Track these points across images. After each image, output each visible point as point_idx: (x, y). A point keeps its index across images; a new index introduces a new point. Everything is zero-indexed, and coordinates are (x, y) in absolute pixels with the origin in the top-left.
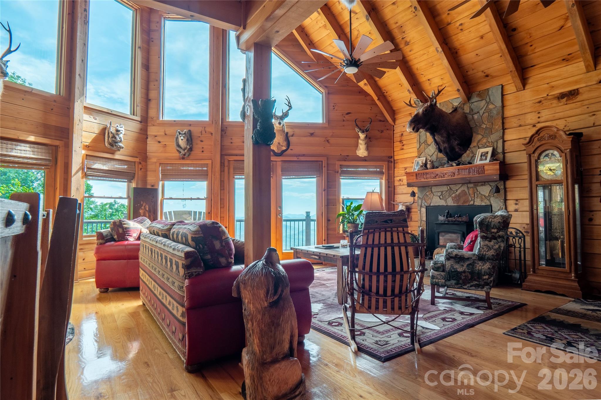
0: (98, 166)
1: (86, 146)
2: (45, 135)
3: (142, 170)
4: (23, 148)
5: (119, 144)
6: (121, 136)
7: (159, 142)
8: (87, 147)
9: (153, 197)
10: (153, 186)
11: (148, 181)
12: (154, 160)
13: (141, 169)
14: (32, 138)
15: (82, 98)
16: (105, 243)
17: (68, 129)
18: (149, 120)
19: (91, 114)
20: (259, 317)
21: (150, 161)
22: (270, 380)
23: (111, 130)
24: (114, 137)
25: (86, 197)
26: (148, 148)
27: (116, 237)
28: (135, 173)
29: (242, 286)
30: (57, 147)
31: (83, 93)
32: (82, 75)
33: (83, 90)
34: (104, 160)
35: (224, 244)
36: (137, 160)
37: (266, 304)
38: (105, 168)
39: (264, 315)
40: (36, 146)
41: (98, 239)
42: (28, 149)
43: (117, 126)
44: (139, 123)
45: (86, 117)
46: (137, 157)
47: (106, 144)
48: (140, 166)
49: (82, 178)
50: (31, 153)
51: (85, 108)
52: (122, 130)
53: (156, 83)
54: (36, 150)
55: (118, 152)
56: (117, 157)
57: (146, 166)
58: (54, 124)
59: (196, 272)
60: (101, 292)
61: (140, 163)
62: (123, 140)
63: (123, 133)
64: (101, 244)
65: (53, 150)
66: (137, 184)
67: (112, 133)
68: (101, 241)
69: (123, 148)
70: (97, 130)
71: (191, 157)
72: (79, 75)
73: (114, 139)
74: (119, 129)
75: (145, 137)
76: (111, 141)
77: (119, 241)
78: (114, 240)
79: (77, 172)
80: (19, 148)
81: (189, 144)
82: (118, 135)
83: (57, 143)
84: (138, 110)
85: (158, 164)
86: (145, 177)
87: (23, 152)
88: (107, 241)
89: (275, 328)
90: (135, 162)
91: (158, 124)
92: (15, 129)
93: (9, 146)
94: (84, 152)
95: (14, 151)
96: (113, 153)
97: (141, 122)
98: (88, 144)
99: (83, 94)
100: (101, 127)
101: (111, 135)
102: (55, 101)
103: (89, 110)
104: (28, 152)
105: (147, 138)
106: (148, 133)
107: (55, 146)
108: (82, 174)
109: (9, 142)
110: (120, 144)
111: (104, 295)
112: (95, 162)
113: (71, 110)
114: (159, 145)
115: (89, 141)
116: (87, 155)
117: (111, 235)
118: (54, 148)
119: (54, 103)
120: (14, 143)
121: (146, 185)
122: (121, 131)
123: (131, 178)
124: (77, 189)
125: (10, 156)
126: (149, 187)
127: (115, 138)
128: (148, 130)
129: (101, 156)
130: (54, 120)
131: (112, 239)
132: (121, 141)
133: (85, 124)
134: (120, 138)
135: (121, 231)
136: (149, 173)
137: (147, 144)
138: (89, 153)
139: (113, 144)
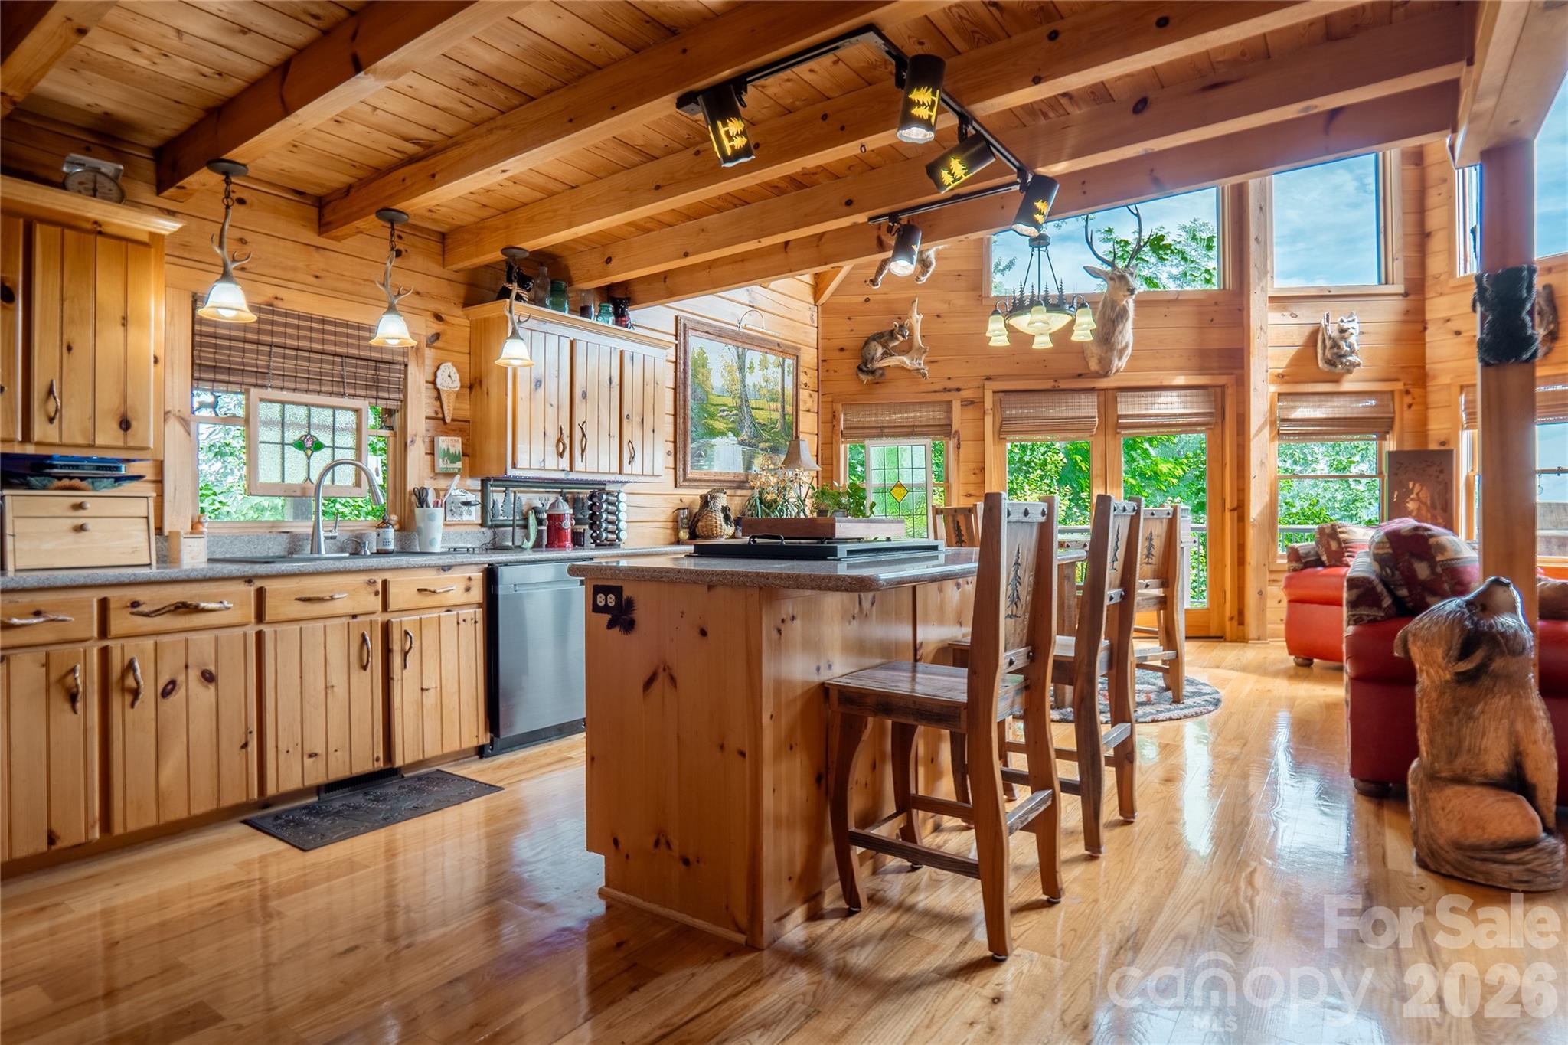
0: (1305, 411)
1: (1278, 376)
2: (1202, 370)
3: (1413, 408)
4: (1170, 399)
5: (1349, 358)
6: (1353, 340)
7: (1458, 333)
8: (1281, 378)
9: (1441, 471)
10: (1443, 443)
11: (1431, 433)
12: (1445, 380)
13: (1410, 406)
14: (1180, 380)
15: (1263, 284)
16: (1302, 569)
17: (1242, 350)
18: (1429, 282)
19: (1285, 309)
20: (1434, 695)
21: (1432, 385)
22: (1443, 809)
23: (1329, 332)
24: (1335, 345)
25: (1281, 478)
26: (1429, 352)
27: (1324, 558)
28: (1393, 419)
29: (1410, 639)
30: (1223, 387)
31: (1264, 272)
32: (1261, 238)
33: (1265, 265)
34: (1317, 398)
35: (1439, 570)
36: (1399, 386)
37: (1448, 677)
38: (1319, 413)
39: (1442, 694)
40: (1188, 392)
41: (1290, 561)
42: (1176, 399)
43: (1342, 321)
44: (1401, 297)
45: (1274, 317)
46: (1397, 380)
47: (1321, 364)
48: (1408, 399)
49: (1272, 440)
50: (1182, 405)
51: (1272, 299)
52: (1354, 327)
53: (1443, 188)
54: (1188, 399)
55: (1350, 377)
56: (1347, 386)
57: (1425, 397)
58: (1215, 345)
59: (1368, 616)
60: (1298, 664)
61: (1407, 392)
62: (1356, 347)
63: (1356, 332)
64: (1295, 570)
65: (1215, 395)
66: (1400, 442)
67: (1330, 337)
68: (1294, 564)
69: (1359, 365)
70: (1299, 338)
71: (1555, 357)
72: (1257, 239)
73: (1335, 350)
74: (1346, 326)
75: (1420, 327)
76: (1329, 356)
77: (1331, 566)
78: (1322, 564)
79: (1260, 429)
80: (1162, 400)
81: (1545, 322)
82: (1344, 339)
83: (1222, 380)
84: (1398, 269)
85: (1456, 390)
86: (1422, 424)
87: (1169, 406)
88: (1308, 565)
89: (1460, 721)
90: (1392, 392)
91: (1454, 288)
92: (1157, 369)
93: (1149, 399)
94: (1273, 389)
95: (1156, 406)
96: (1337, 380)
97: (1406, 295)
98: (1280, 371)
99: (1266, 273)
100: (1308, 330)
101: (1328, 343)
102: (1216, 304)
103: (1280, 301)
104: (1176, 405)
105: (1425, 329)
106: (1429, 316)
107: (1221, 386)
108: (1270, 433)
109: (1149, 393)
110: (1353, 358)
111: (1303, 671)
112: (1297, 404)
113: (1245, 312)
114: (1459, 339)
115: (1284, 363)
116: (1279, 394)
117: (1317, 554)
118: (1218, 390)
119: (1215, 308)
120: (1156, 393)
121: (1426, 443)
122: (1351, 331)
123: (1383, 430)
124: (1262, 463)
125: (1151, 416)
126: (1433, 446)
127: (1339, 347)
128: (1428, 308)
129: (1310, 391)
130: (1216, 339)
131: (1318, 562)
132: (1353, 351)
133: (1271, 332)
134: (1350, 346)
135: (1334, 545)
136: (1433, 414)
137: (1424, 344)
138: (1285, 389)
139: (1337, 361)
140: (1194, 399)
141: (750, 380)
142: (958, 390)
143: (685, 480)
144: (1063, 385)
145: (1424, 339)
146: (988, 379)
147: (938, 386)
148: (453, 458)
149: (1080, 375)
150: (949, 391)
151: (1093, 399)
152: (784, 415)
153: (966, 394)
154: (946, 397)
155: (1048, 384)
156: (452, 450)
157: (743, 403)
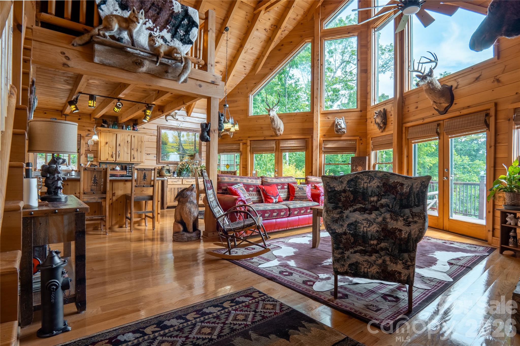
0: (330, 145)
1: (323, 135)
5: (342, 130)
13: (362, 144)
15: (317, 110)
18: (368, 107)
19: (326, 116)
21: (368, 137)
23: (336, 123)
24: (337, 127)
26: (368, 128)
28: (357, 147)
31: (318, 106)
34: (334, 141)
36: (358, 138)
40: (299, 140)
44: (360, 112)
46: (358, 136)
47: (335, 132)
48: (361, 142)
49: (321, 153)
51: (322, 113)
52: (341, 121)
56: (343, 138)
57: (366, 141)
58: (307, 127)
61: (361, 140)
62: (344, 127)
66: (359, 154)
69: (345, 132)
70: (329, 124)
74: (338, 121)
75: (365, 120)
79: (315, 150)
81: (382, 120)
85: (370, 139)
86: (366, 149)
87: (293, 144)
90: (356, 140)
92: (291, 134)
94: (321, 139)
96: (340, 137)
97: (361, 111)
100: (332, 122)
102: (307, 115)
105: (367, 121)
106: (368, 117)
107: (307, 138)
109: (289, 141)
112: (328, 143)
114: (372, 124)
115: (325, 132)
116: (323, 141)
119: (307, 117)
123: (354, 150)
124: (316, 160)
128: (367, 115)
129: (332, 139)
130: (307, 125)
137: (366, 125)
138: (324, 139)
139: (339, 131)
140: (300, 142)
141: (182, 139)
142: (242, 140)
143: (159, 163)
144: (267, 138)
145: (366, 124)
146: (249, 137)
147: (237, 139)
148: (92, 158)
149: (271, 136)
150: (240, 140)
151: (274, 142)
152: (195, 147)
153: (244, 141)
154: (238, 142)
155: (263, 138)
156: (91, 156)
157: (180, 144)
